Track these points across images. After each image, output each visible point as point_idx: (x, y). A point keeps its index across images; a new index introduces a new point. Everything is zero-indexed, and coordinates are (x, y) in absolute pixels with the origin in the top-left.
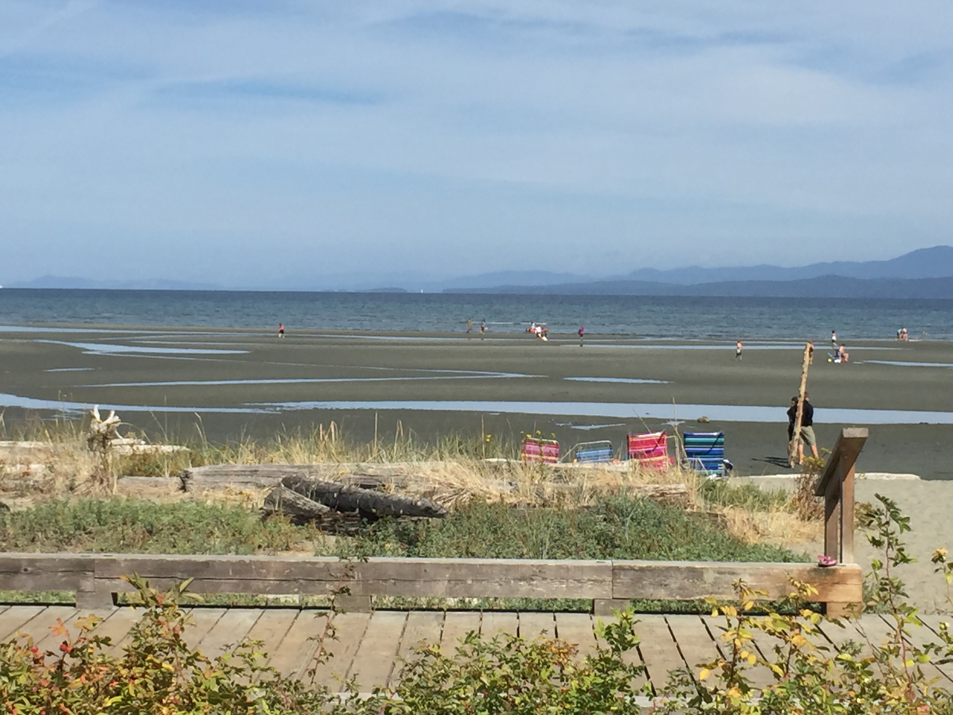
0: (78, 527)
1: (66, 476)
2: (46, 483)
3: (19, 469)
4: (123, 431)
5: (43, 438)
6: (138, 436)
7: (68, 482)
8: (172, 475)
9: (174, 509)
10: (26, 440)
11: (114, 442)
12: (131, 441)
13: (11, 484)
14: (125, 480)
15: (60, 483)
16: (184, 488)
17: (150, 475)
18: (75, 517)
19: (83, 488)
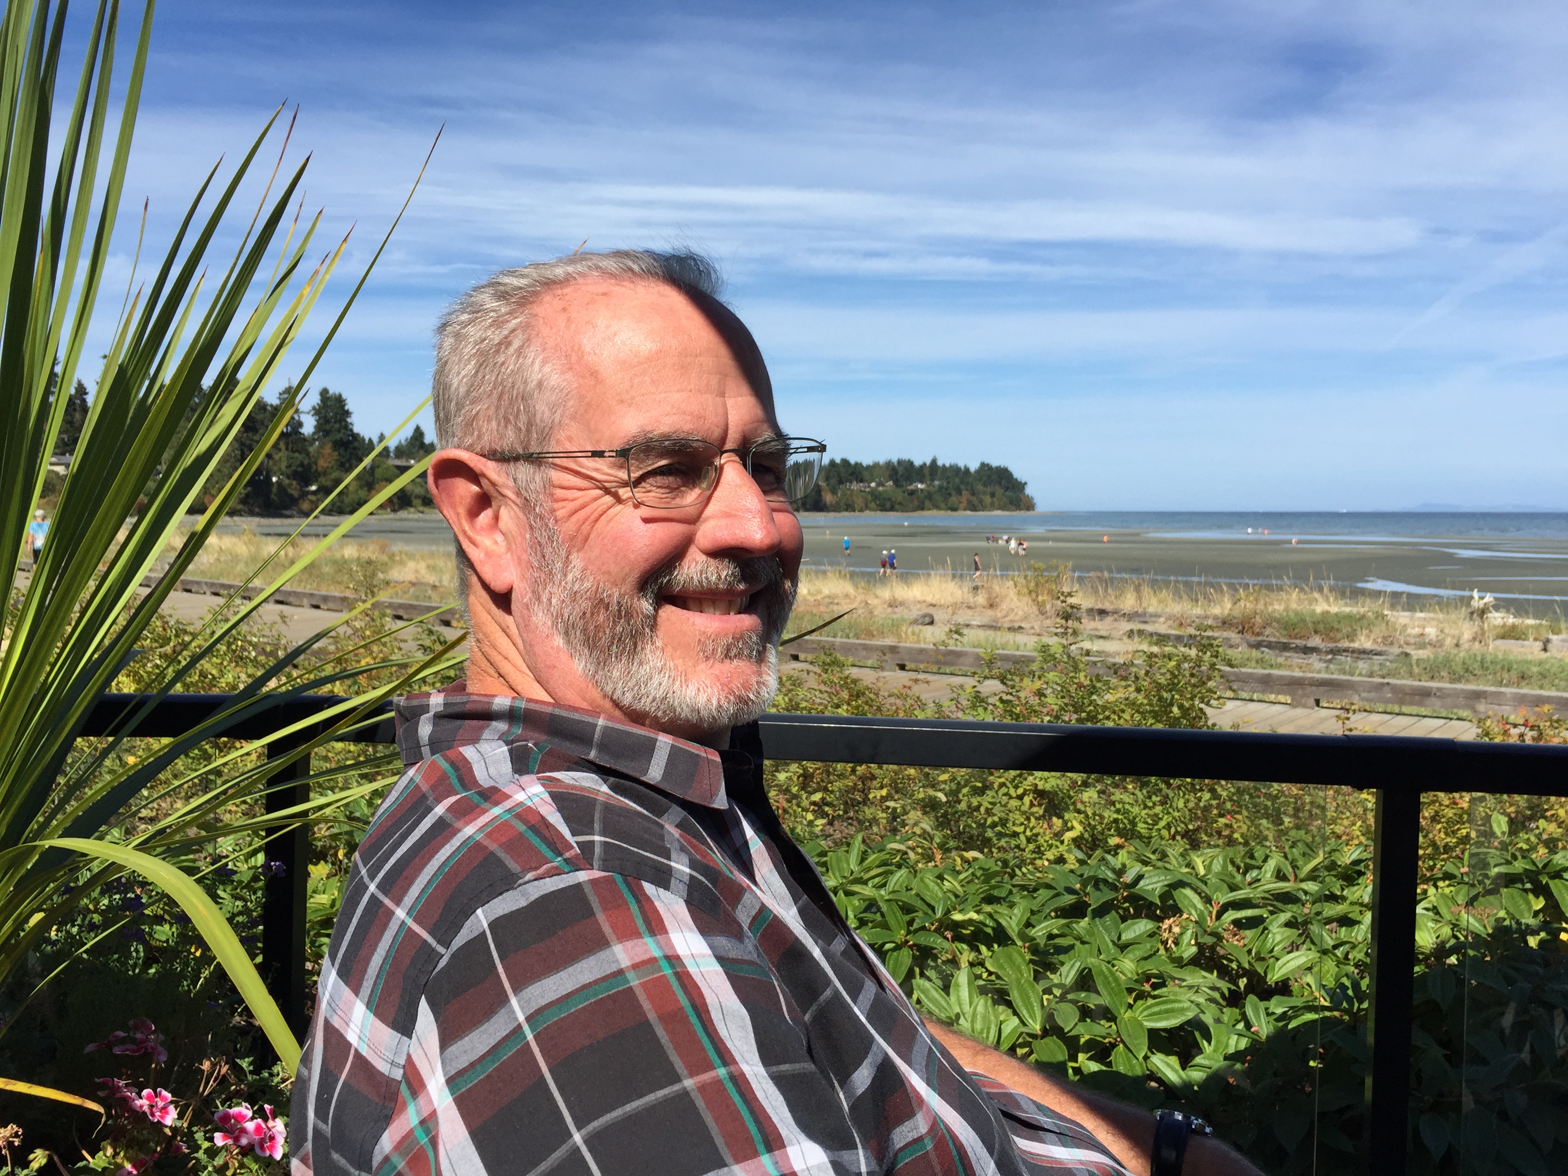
0: (1467, 670)
1: (1453, 637)
2: (1438, 641)
3: (1417, 631)
4: (1497, 608)
5: (1434, 611)
6: (1508, 611)
7: (1455, 641)
8: (1536, 639)
9: (1540, 664)
10: (1421, 611)
11: (1489, 615)
12: (1502, 615)
13: (1412, 640)
14: (1499, 642)
15: (1449, 642)
16: (1545, 650)
17: (1518, 639)
18: (1464, 663)
19: (1466, 646)
